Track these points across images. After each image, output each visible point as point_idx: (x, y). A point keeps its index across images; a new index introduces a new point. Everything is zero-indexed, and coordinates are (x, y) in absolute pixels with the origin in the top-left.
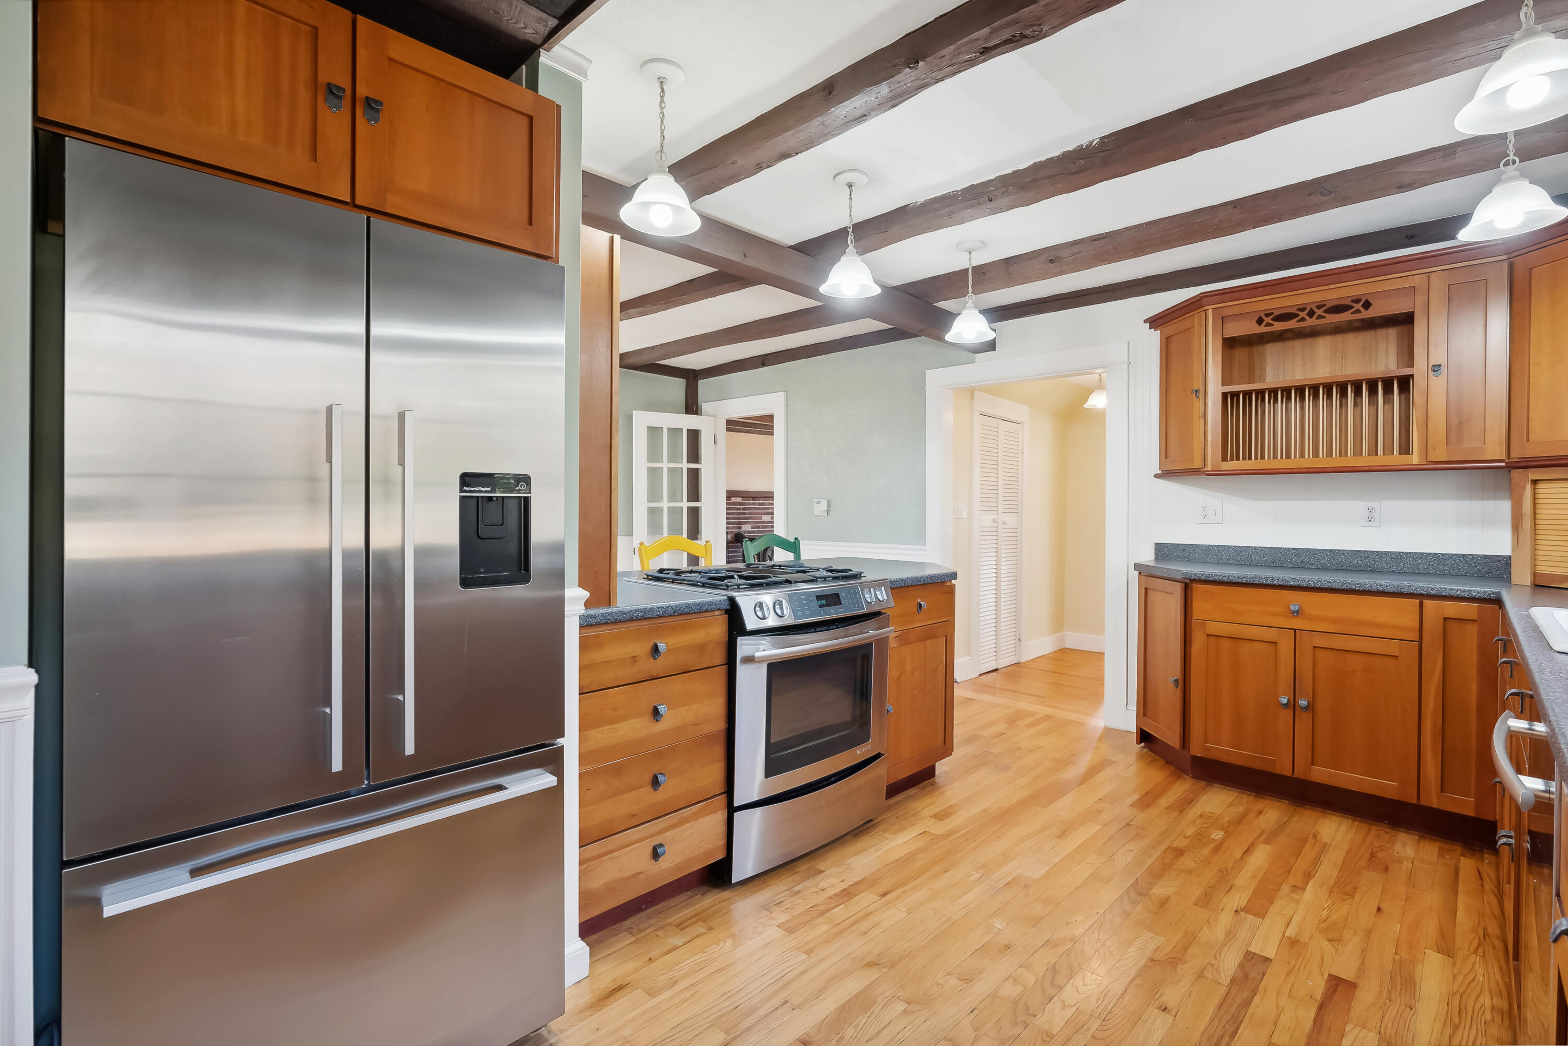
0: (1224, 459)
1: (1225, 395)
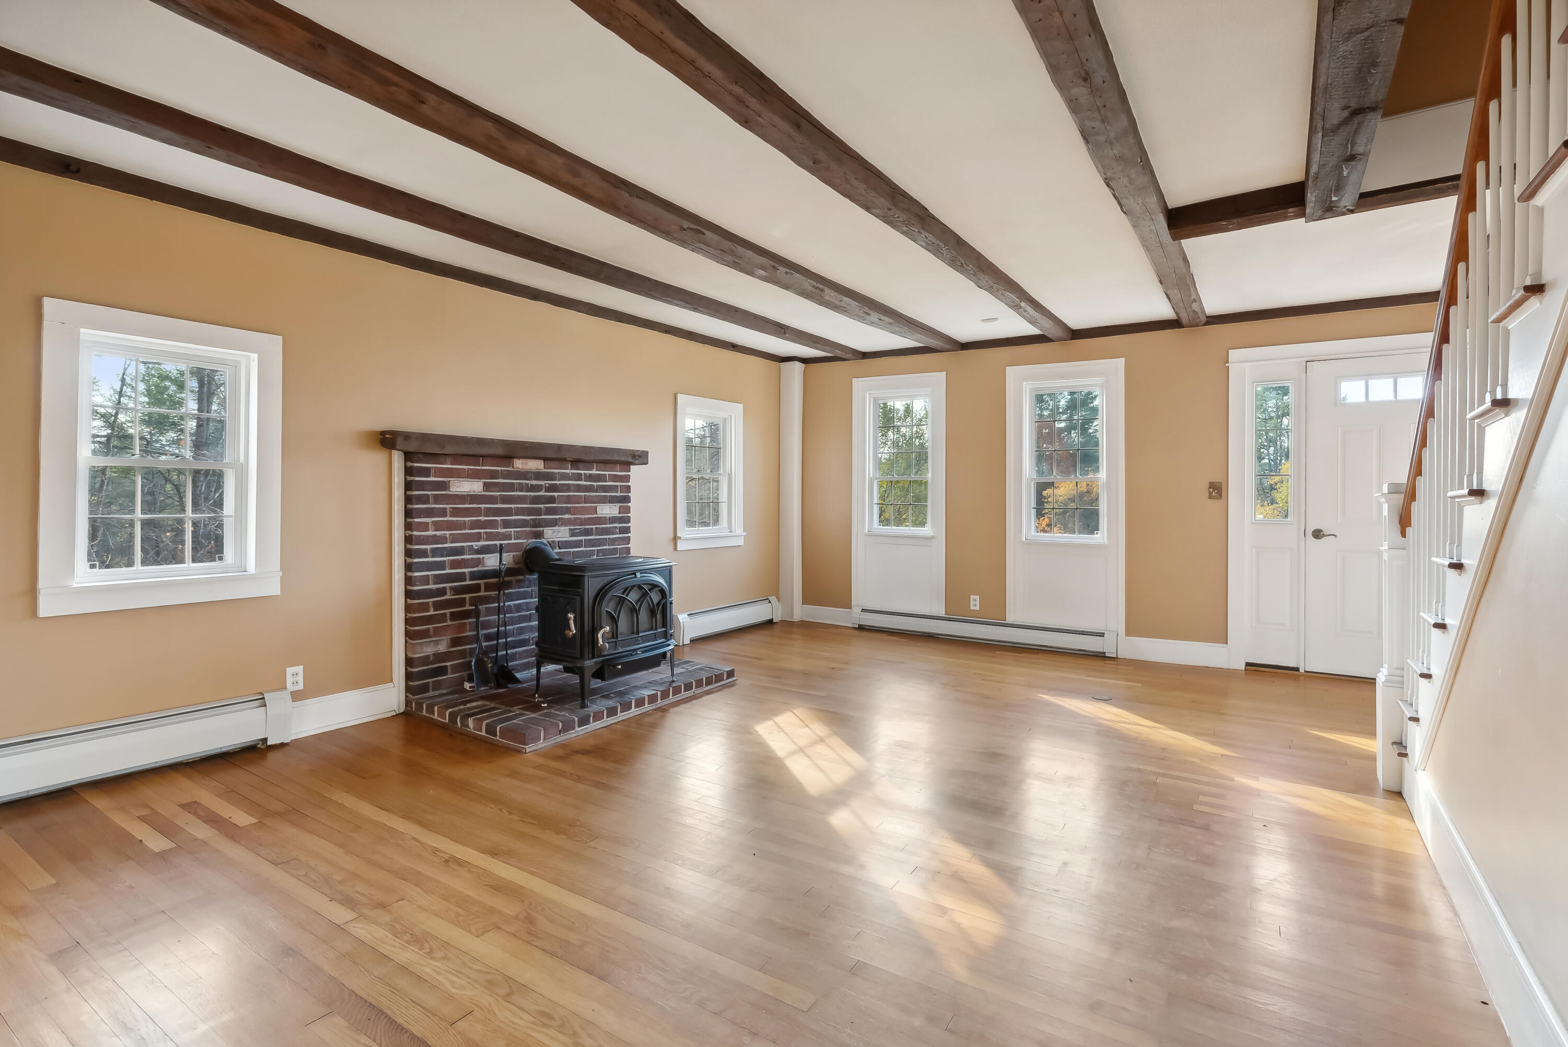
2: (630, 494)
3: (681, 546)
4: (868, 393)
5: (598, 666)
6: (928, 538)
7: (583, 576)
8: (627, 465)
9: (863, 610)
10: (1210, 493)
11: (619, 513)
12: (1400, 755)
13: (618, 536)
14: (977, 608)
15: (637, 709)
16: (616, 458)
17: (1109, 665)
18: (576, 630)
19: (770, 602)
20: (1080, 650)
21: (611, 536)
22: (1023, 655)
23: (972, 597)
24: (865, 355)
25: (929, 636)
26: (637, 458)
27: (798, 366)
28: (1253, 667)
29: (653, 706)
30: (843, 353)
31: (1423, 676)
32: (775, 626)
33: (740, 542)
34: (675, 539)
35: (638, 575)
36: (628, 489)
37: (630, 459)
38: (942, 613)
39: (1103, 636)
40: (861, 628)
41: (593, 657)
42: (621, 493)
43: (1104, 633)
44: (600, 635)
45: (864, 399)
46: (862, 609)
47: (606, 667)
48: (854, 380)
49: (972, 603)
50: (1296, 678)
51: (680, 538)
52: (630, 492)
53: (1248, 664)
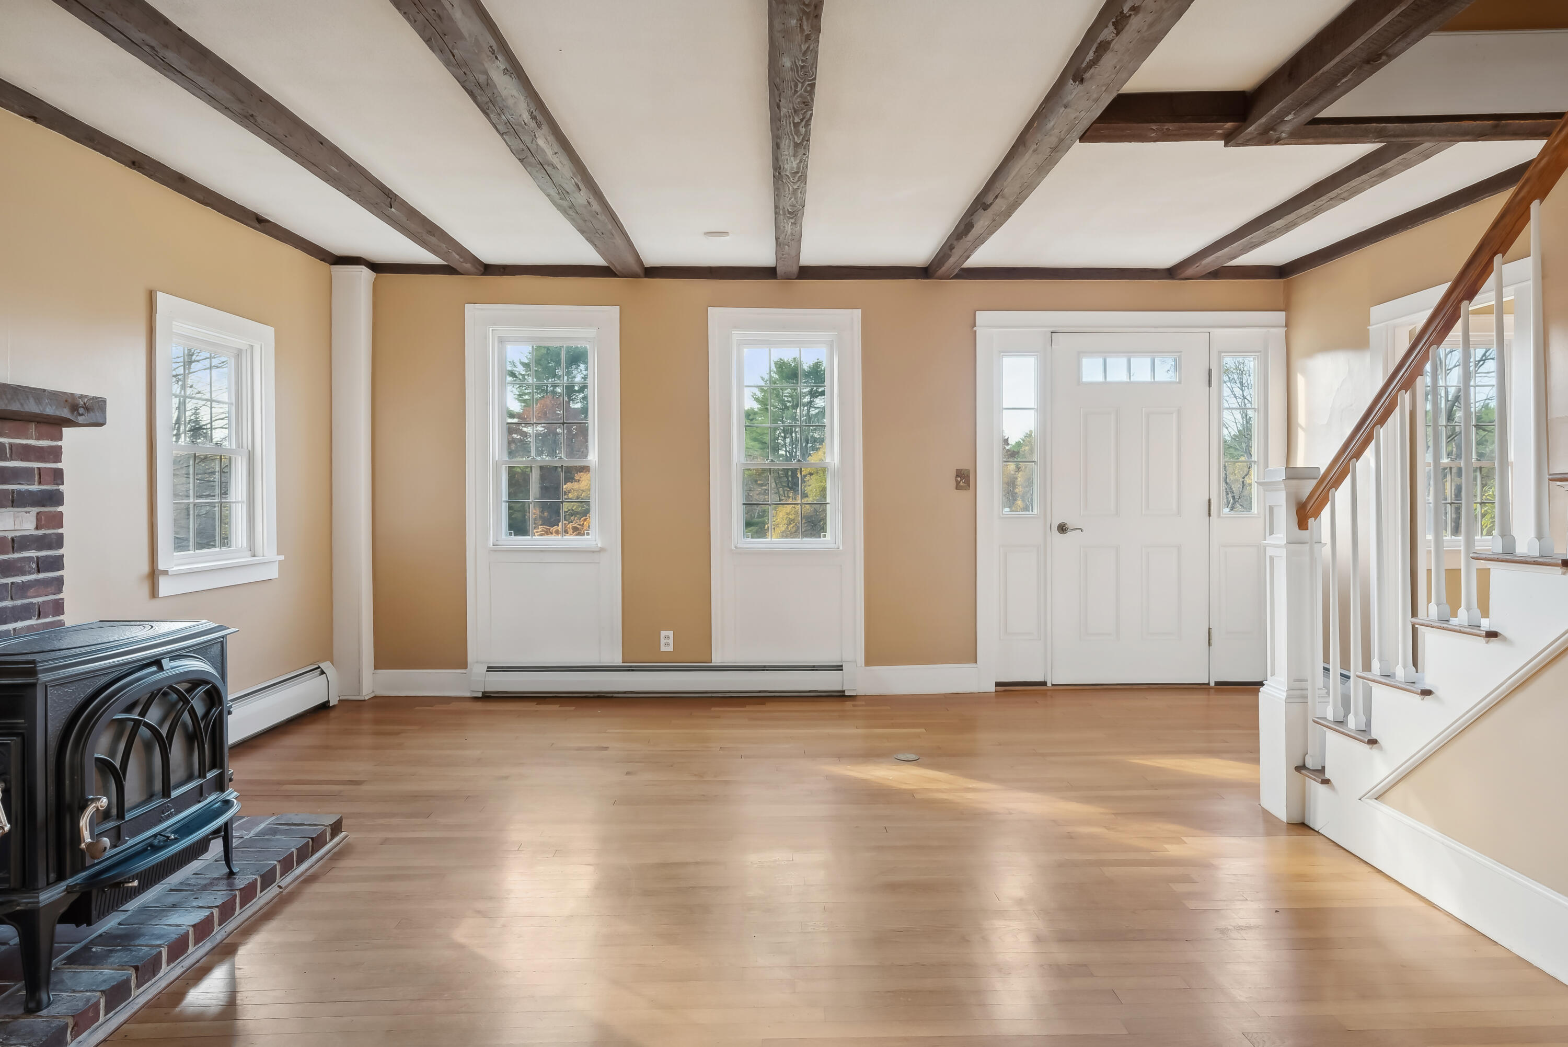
2: (61, 487)
3: (166, 587)
4: (491, 329)
5: (74, 897)
6: (593, 552)
7: (34, 685)
8: (54, 425)
9: (490, 669)
10: (958, 483)
11: (37, 528)
13: (34, 577)
14: (671, 648)
15: (172, 965)
16: (32, 407)
17: (848, 705)
18: (9, 822)
19: (323, 673)
20: (810, 691)
21: (18, 579)
22: (749, 708)
23: (663, 633)
24: (488, 269)
25: (599, 697)
26: (81, 411)
27: (364, 273)
28: (1004, 688)
29: (207, 945)
30: (461, 260)
32: (333, 714)
33: (273, 573)
34: (153, 575)
35: (166, 663)
36: (58, 476)
37: (65, 413)
38: (618, 661)
39: (842, 670)
40: (487, 697)
41: (61, 878)
42: (40, 483)
43: (842, 666)
44: (84, 822)
45: (486, 337)
46: (489, 667)
47: (94, 893)
48: (468, 307)
49: (663, 641)
50: (1044, 694)
51: (165, 573)
52: (63, 484)
53: (998, 684)
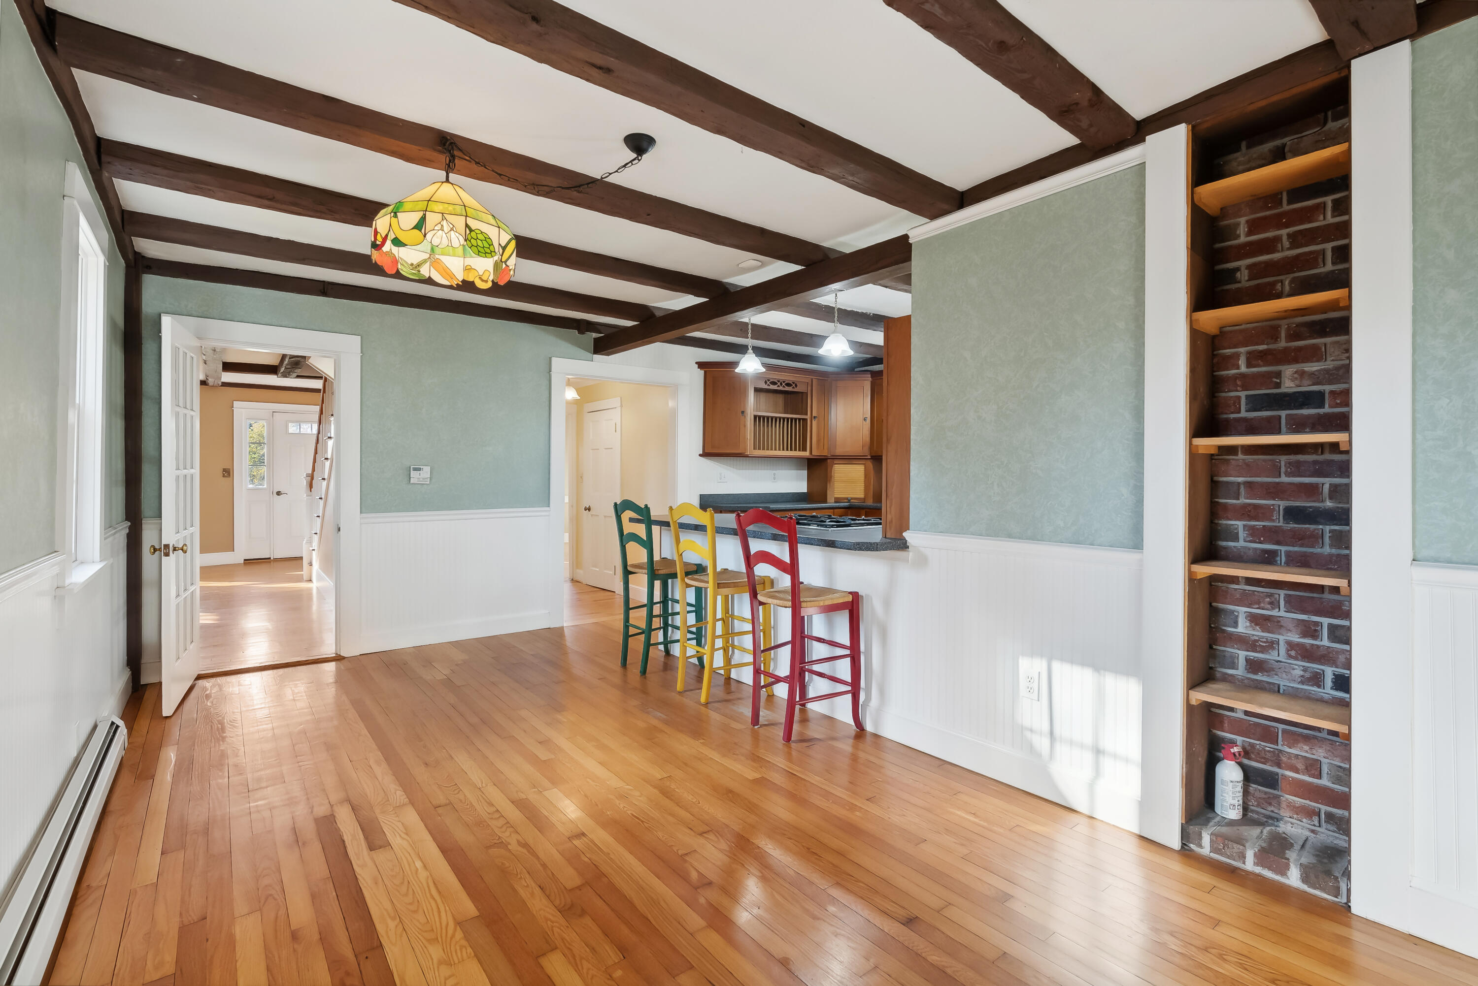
0: (755, 449)
1: (755, 417)
12: (310, 565)
28: (248, 562)
31: (317, 516)
53: (245, 560)
